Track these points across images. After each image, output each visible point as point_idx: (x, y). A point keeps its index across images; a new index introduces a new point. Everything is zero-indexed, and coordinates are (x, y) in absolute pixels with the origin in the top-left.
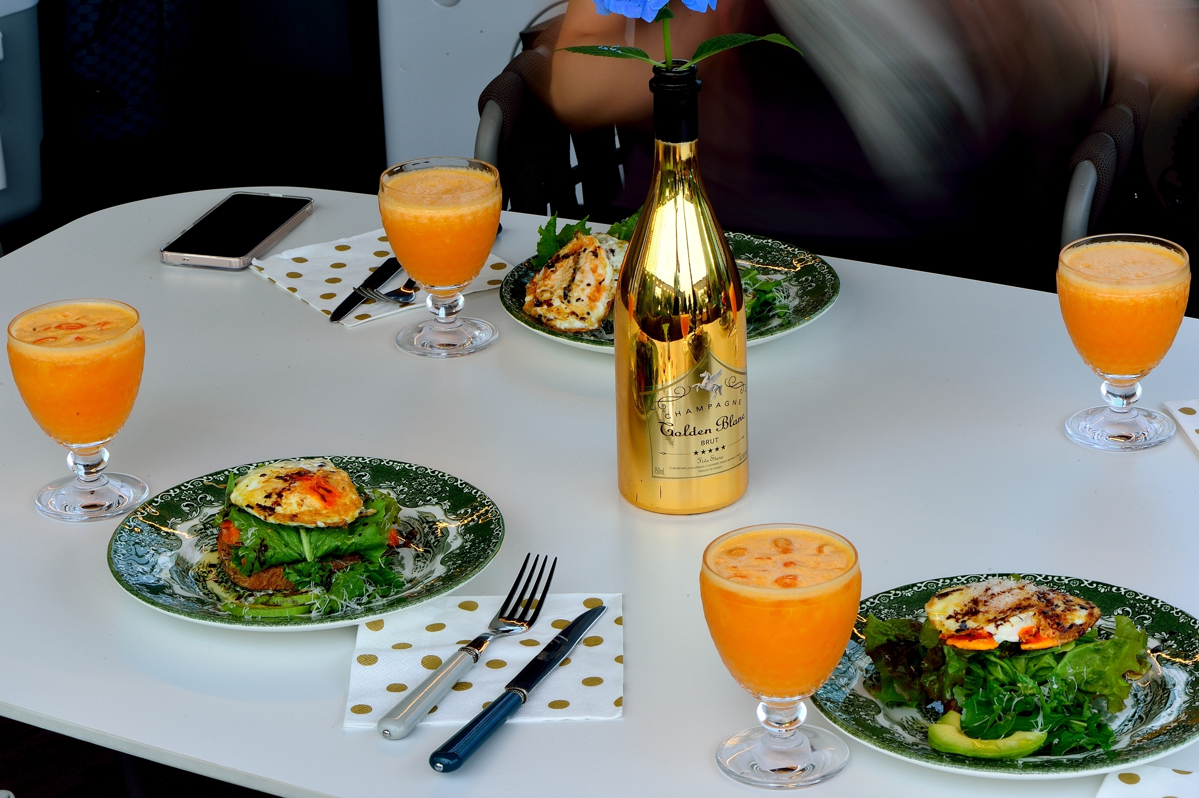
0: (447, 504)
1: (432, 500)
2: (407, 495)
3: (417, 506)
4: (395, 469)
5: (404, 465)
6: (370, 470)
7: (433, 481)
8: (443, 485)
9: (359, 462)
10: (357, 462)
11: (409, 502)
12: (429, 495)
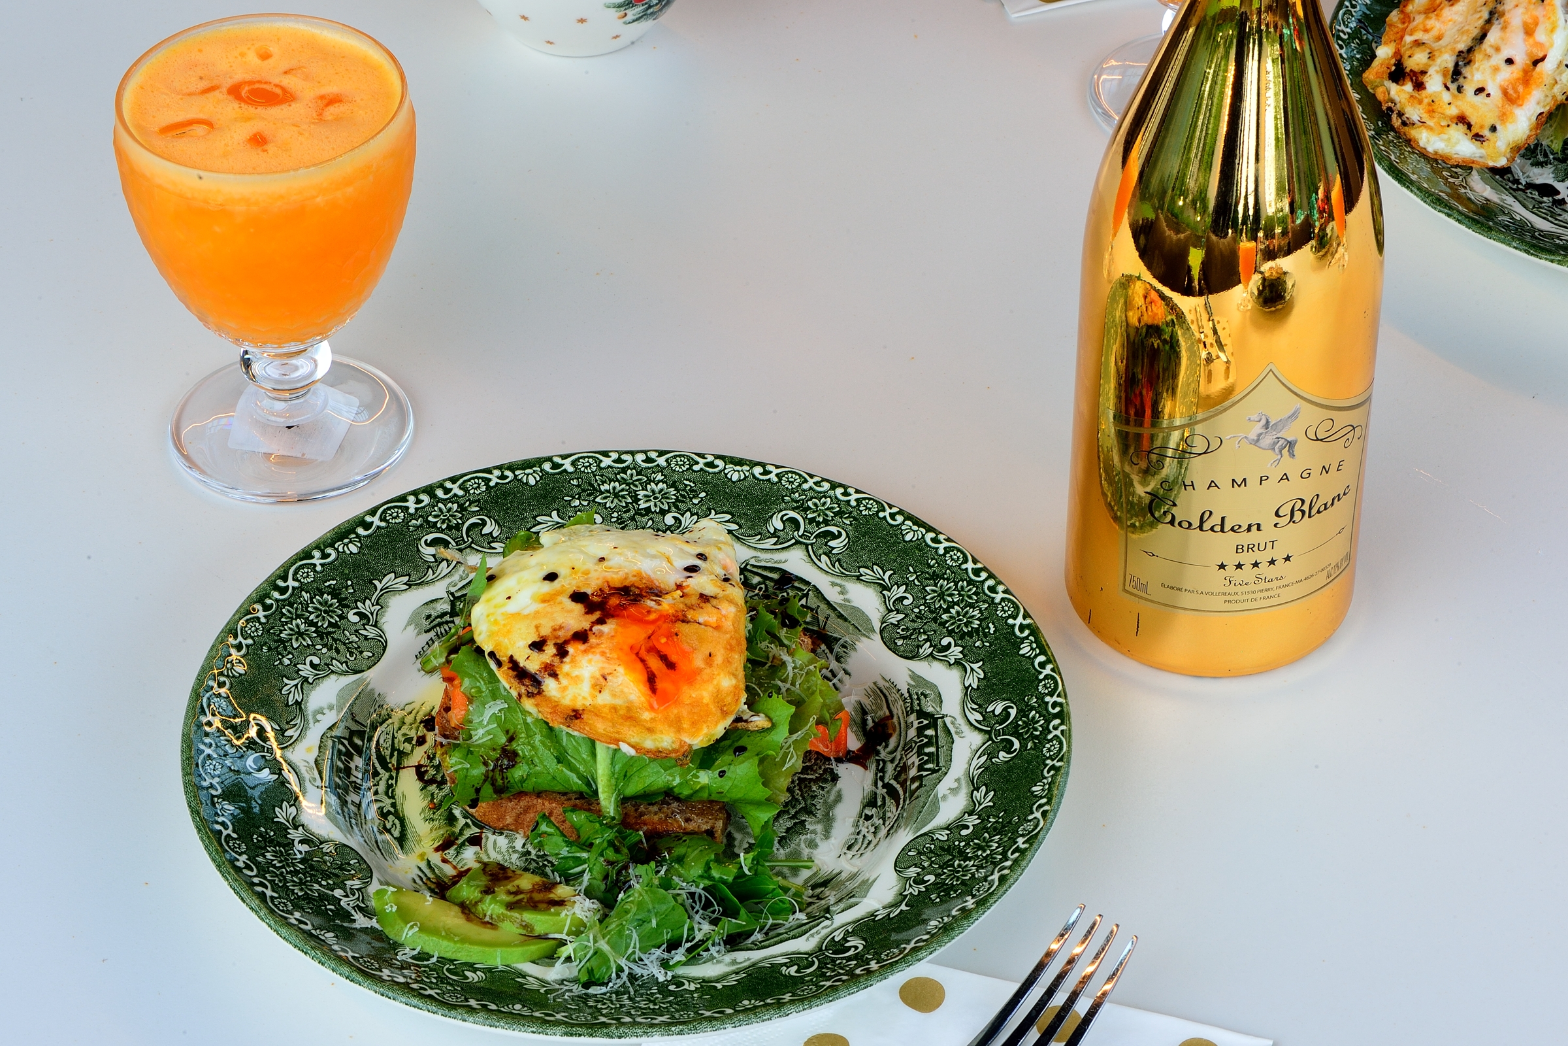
0: (976, 674)
1: (953, 648)
2: (907, 615)
3: (914, 656)
4: (903, 536)
5: (924, 531)
6: (851, 525)
7: (970, 598)
8: (986, 614)
9: (836, 497)
10: (830, 497)
11: (904, 638)
12: (950, 633)
